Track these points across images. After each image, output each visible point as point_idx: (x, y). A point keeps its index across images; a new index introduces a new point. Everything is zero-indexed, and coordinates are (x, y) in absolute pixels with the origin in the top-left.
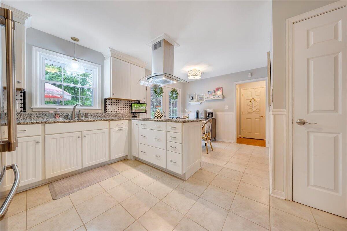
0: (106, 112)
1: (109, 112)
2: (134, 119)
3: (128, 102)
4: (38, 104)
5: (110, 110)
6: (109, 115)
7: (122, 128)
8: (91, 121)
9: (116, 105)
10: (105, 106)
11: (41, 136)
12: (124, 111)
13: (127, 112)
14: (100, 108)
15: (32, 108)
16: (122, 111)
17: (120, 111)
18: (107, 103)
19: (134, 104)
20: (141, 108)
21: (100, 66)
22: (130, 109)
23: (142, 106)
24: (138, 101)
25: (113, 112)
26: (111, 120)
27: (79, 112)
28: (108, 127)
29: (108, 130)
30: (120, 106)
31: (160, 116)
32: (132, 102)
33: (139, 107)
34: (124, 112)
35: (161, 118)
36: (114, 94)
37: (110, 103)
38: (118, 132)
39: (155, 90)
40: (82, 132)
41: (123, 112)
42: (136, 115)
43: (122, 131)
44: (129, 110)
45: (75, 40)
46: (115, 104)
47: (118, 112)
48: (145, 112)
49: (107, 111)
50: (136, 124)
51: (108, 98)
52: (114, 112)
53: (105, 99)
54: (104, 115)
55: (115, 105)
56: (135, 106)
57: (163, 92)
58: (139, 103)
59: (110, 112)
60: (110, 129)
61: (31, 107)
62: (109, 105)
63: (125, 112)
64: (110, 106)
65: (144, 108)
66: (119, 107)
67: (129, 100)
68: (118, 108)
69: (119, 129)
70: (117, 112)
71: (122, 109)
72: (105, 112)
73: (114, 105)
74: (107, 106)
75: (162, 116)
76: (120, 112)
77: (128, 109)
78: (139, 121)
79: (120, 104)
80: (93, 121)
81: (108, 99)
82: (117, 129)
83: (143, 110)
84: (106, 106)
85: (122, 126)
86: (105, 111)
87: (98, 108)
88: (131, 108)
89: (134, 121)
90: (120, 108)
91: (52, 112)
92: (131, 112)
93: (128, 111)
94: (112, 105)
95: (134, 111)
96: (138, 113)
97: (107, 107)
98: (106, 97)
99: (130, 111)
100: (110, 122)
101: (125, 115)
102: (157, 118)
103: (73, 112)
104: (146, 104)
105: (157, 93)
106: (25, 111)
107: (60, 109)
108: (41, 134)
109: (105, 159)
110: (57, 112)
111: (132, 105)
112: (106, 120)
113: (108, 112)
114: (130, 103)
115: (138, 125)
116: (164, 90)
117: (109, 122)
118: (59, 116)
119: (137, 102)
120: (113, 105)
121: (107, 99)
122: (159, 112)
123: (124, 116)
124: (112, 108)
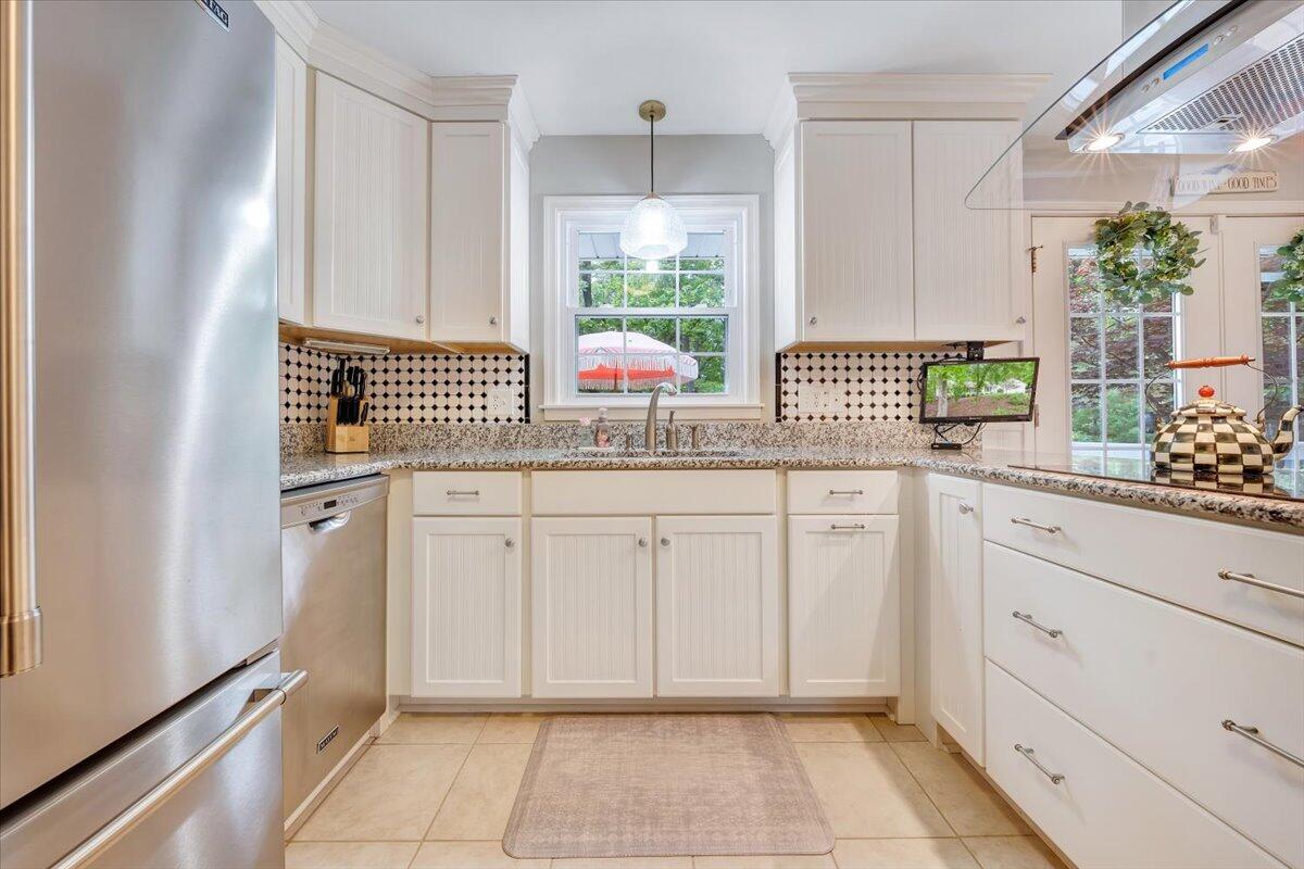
0: (785, 418)
1: (797, 419)
2: (943, 464)
3: (903, 362)
4: (559, 395)
5: (803, 412)
6: (796, 436)
7: (859, 520)
8: (693, 468)
9: (835, 381)
10: (778, 389)
11: (519, 519)
12: (879, 412)
13: (898, 418)
14: (756, 402)
15: (543, 410)
16: (867, 412)
17: (854, 412)
18: (789, 375)
19: (940, 369)
20: (994, 390)
21: (755, 199)
22: (916, 399)
23: (997, 379)
24: (970, 344)
25: (817, 420)
26: (792, 468)
27: (671, 421)
28: (774, 504)
29: (775, 521)
30: (854, 387)
31: (1252, 460)
32: (926, 360)
33: (980, 385)
34: (879, 419)
35: (1252, 474)
36: (813, 321)
37: (804, 375)
38: (831, 538)
39: (1109, 255)
40: (654, 516)
41: (873, 418)
42: (956, 435)
43: (857, 538)
44: (910, 406)
45: (652, 112)
46: (829, 374)
47: (842, 420)
48: (1027, 418)
49: (789, 412)
50: (965, 510)
51: (792, 349)
52: (823, 418)
53: (778, 356)
54: (772, 433)
55: (829, 383)
56: (951, 382)
57: (1196, 257)
58: (980, 359)
59: (804, 420)
60: (786, 516)
61: (541, 407)
62: (798, 381)
63: (885, 418)
64: (804, 386)
65: (1020, 388)
66: (848, 393)
67: (909, 349)
68: (845, 399)
69: (840, 520)
70: (836, 418)
71: (867, 399)
72: (778, 421)
73: (823, 381)
74: (790, 387)
75: (1267, 460)
76: (854, 420)
77: (904, 399)
78: (987, 485)
79: (854, 375)
80: (702, 468)
81: (791, 355)
82: (823, 523)
83: (1012, 401)
84: (784, 387)
85: (859, 505)
86: (778, 413)
87: (746, 402)
88: (923, 391)
89: (944, 486)
90: (854, 399)
91: (587, 422)
92: (923, 420)
93: (904, 412)
94: (810, 381)
95: (942, 412)
96: (969, 422)
97: (786, 393)
98: (780, 346)
99: (916, 412)
100: (785, 474)
101: (884, 438)
102: (1203, 472)
103: (648, 420)
104: (1036, 360)
105: (1133, 274)
106: (528, 421)
107: (610, 409)
108: (520, 513)
109: (759, 681)
110: (601, 420)
111: (925, 375)
112: (764, 468)
113: (791, 421)
114: (917, 362)
115: (979, 519)
116: (1205, 241)
117: (781, 476)
118: (605, 437)
119: (959, 356)
120: (816, 383)
121: (785, 357)
122: (1216, 419)
123: (875, 442)
124: (811, 399)
